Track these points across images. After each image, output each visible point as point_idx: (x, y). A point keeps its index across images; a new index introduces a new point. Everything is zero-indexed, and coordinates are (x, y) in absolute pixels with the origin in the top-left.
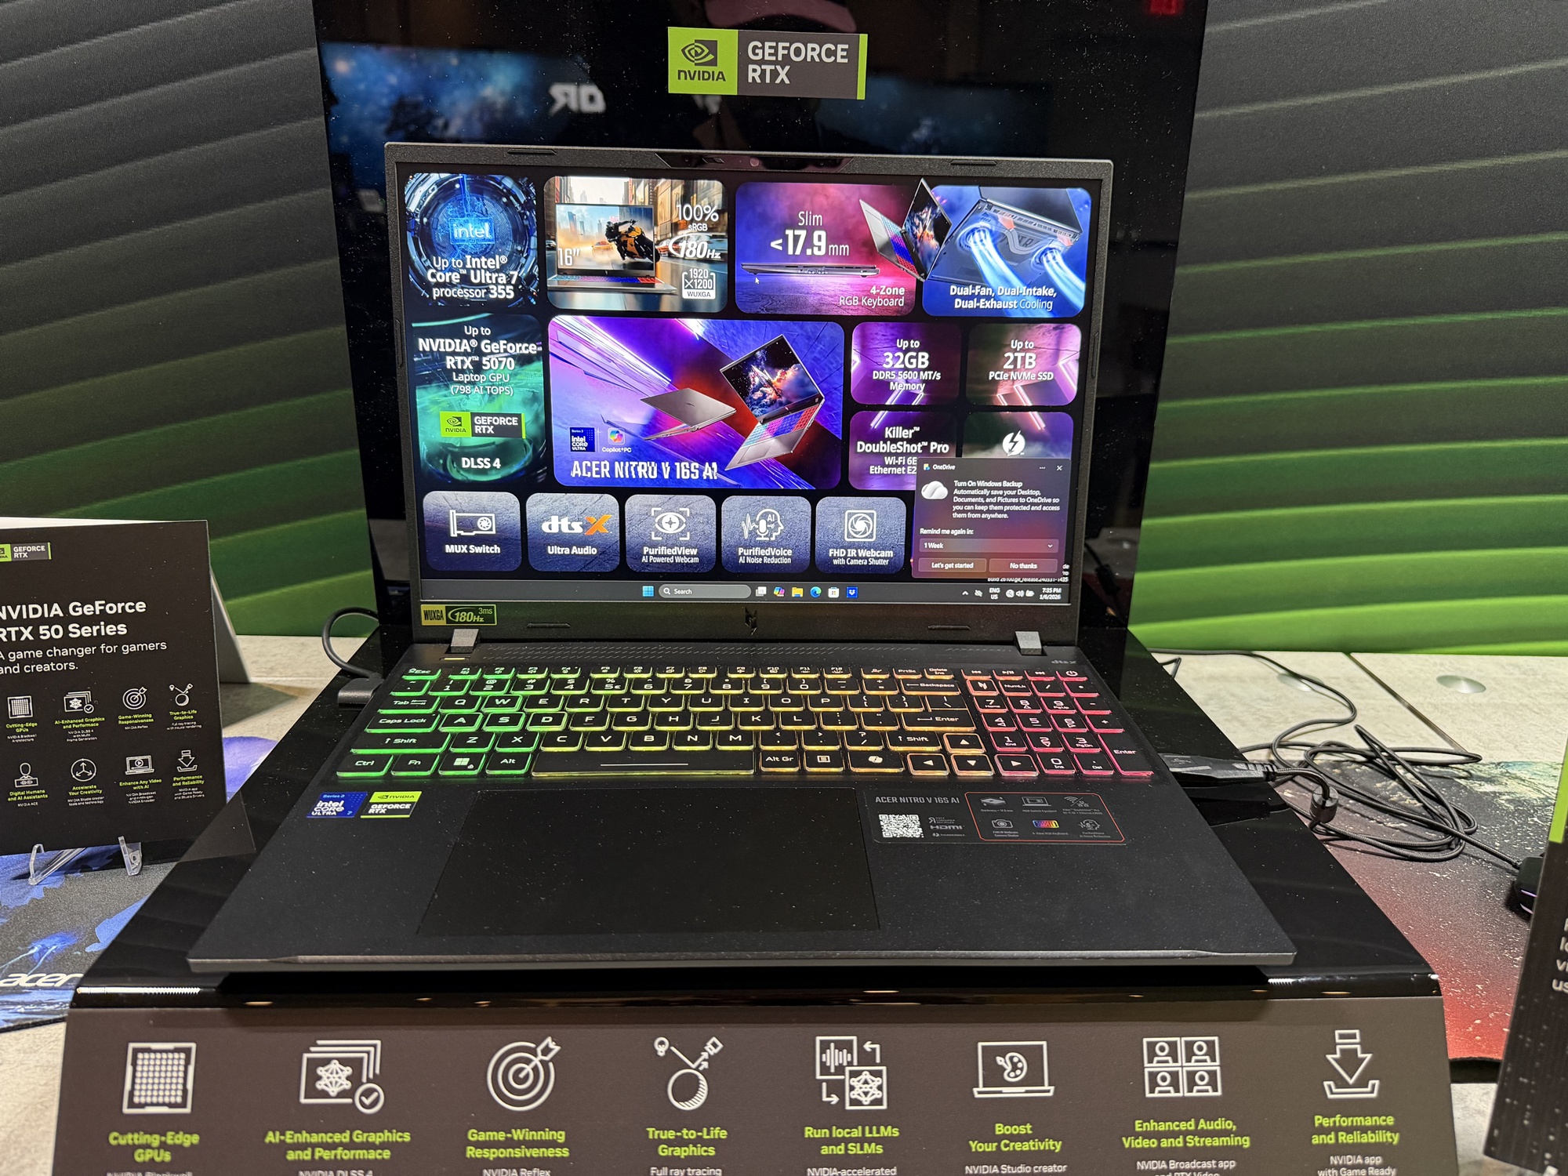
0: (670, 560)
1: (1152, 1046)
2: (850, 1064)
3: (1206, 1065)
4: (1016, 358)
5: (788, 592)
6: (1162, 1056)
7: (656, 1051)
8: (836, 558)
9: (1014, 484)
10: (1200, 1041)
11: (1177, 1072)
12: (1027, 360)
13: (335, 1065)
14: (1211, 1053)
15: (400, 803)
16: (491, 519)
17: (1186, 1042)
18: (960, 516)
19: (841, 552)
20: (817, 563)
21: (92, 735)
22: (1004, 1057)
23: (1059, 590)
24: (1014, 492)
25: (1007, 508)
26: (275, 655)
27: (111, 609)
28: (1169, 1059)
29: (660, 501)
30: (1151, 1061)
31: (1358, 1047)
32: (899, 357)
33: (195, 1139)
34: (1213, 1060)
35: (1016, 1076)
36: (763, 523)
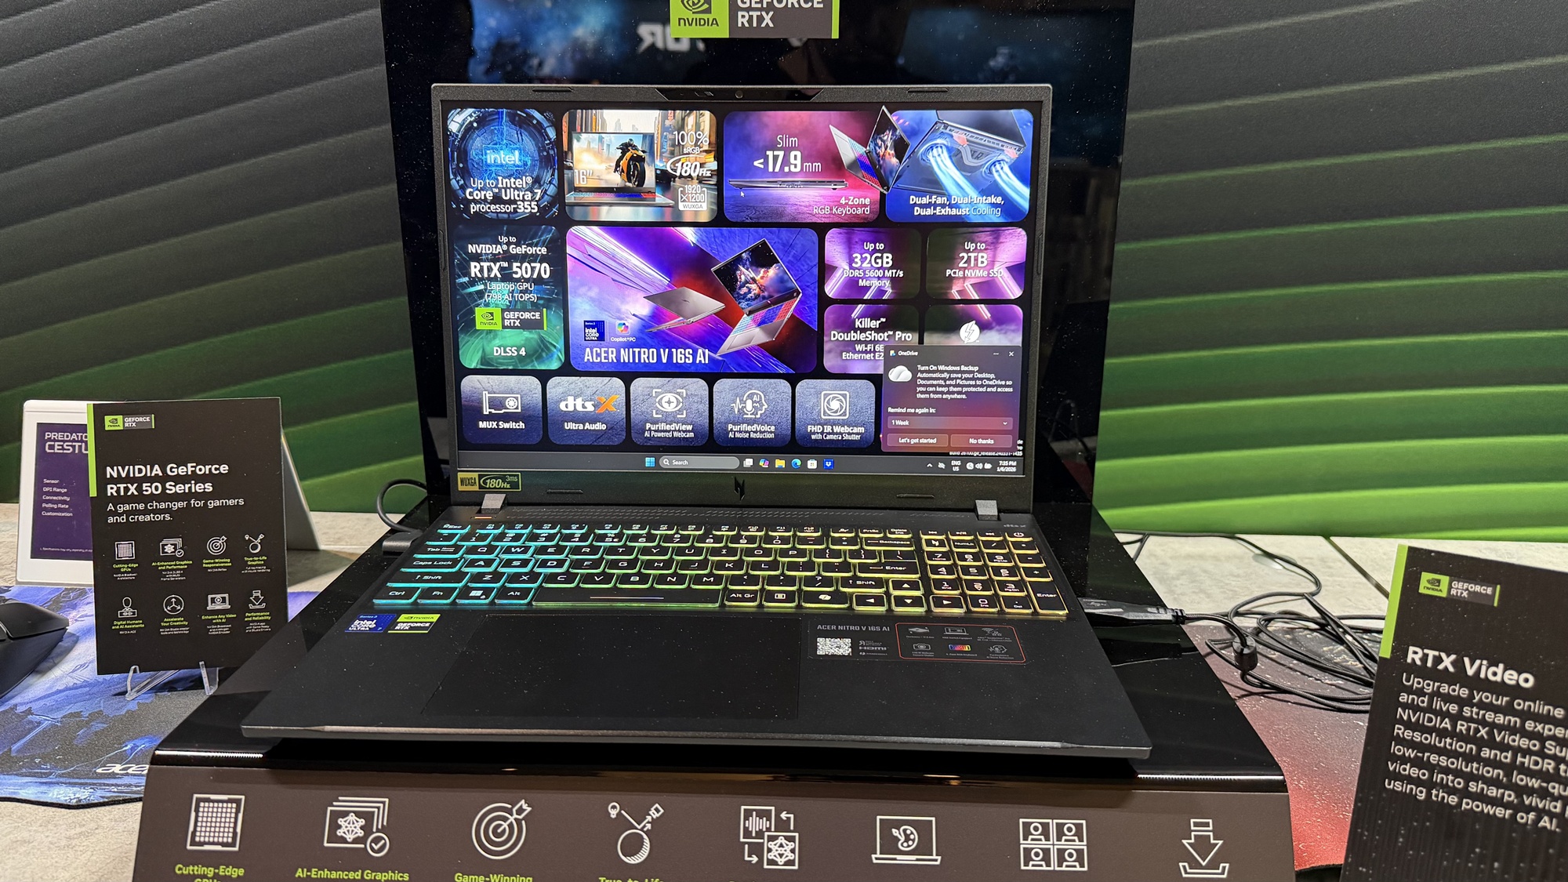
0: (669, 435)
1: (1027, 825)
2: (768, 830)
3: (1074, 844)
4: (969, 258)
5: (772, 463)
6: (1036, 834)
7: (609, 814)
8: (814, 433)
9: (971, 368)
10: (1069, 823)
11: (1049, 849)
12: (980, 260)
13: (352, 817)
14: (1079, 834)
15: (421, 623)
16: (517, 400)
17: (1057, 824)
18: (923, 396)
19: (818, 429)
20: (797, 438)
21: (181, 575)
22: (899, 830)
23: (1015, 464)
24: (971, 376)
25: (965, 389)
26: (343, 528)
27: (200, 470)
28: (1042, 837)
29: (660, 383)
30: (1026, 839)
31: (1211, 834)
32: (866, 258)
33: (241, 872)
34: (1081, 840)
35: (909, 846)
36: (749, 402)
